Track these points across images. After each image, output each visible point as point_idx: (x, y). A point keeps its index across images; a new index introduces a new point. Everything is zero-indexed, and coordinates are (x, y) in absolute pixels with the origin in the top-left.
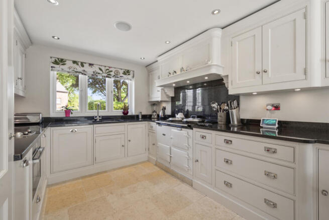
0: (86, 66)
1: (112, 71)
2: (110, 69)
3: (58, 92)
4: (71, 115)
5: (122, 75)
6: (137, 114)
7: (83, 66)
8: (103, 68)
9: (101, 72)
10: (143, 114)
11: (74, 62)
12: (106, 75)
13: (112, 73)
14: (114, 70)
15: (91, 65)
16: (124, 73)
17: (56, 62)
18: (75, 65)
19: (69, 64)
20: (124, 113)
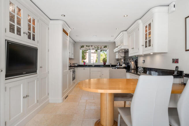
0: (90, 46)
1: (99, 47)
2: (98, 47)
3: (92, 53)
4: (85, 64)
5: (103, 48)
6: (109, 64)
7: (89, 47)
8: (96, 47)
9: (95, 48)
10: (112, 64)
11: (87, 46)
12: (97, 49)
13: (99, 48)
14: (100, 46)
15: (92, 46)
16: (104, 47)
17: (81, 47)
18: (87, 47)
19: (85, 47)
20: (104, 64)
